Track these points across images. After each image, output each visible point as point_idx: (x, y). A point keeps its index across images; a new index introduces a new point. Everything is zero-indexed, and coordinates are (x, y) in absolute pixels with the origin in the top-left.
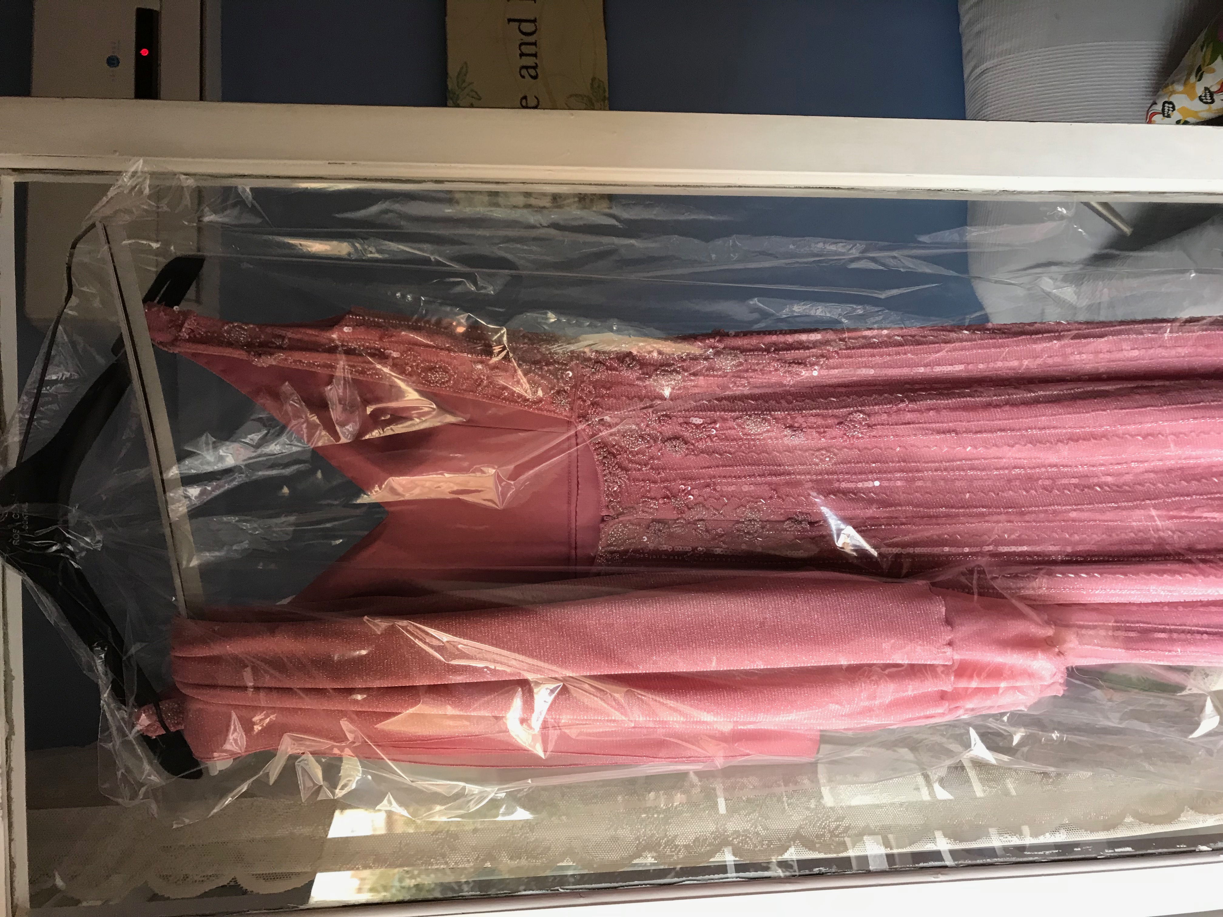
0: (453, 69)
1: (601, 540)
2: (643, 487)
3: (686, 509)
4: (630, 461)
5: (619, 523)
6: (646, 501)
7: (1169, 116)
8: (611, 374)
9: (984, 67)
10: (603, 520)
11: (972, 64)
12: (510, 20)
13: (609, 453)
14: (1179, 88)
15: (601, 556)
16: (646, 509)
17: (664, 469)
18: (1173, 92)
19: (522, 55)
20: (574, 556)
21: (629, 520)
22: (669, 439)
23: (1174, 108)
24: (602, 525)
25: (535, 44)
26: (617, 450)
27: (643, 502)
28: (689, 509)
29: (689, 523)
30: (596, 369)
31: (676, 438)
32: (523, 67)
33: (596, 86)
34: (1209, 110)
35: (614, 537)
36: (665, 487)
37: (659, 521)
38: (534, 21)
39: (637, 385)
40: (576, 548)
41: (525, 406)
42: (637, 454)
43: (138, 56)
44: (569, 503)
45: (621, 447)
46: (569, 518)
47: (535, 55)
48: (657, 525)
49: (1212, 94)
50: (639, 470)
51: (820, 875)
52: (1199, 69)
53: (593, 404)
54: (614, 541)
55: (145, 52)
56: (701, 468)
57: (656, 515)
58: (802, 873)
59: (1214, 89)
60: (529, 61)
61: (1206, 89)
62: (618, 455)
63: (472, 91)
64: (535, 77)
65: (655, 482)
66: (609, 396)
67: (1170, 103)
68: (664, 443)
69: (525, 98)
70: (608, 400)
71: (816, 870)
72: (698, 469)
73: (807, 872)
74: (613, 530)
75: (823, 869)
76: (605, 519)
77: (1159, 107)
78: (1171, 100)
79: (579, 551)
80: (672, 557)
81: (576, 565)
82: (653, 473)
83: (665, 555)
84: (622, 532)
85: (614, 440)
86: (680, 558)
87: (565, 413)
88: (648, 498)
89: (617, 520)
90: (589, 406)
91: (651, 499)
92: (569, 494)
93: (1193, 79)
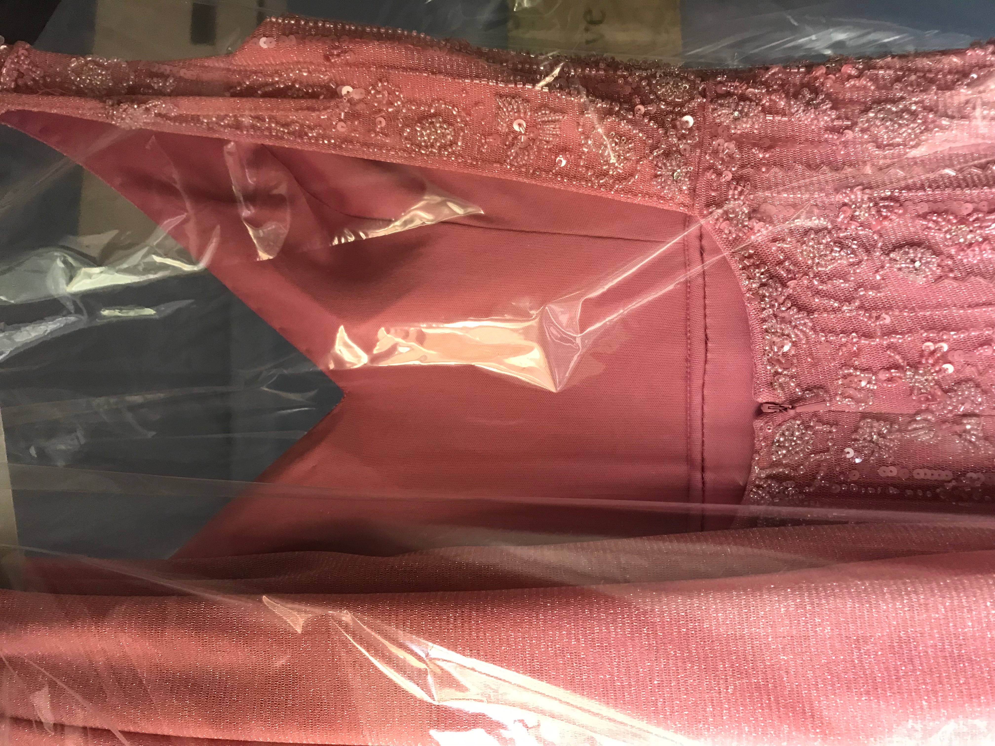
1: (757, 452)
2: (845, 345)
3: (939, 393)
4: (818, 293)
5: (794, 418)
6: (850, 375)
8: (772, 122)
10: (759, 412)
13: (771, 277)
15: (758, 487)
16: (851, 392)
17: (888, 308)
20: (700, 485)
21: (815, 414)
22: (898, 247)
24: (759, 423)
26: (788, 271)
27: (845, 377)
28: (946, 391)
29: (944, 422)
30: (741, 112)
31: (914, 244)
35: (784, 447)
36: (890, 347)
37: (878, 417)
39: (826, 141)
40: (703, 470)
41: (600, 186)
42: (830, 279)
44: (688, 378)
45: (795, 264)
46: (688, 408)
48: (876, 424)
50: (834, 310)
53: (738, 179)
54: (785, 456)
56: (970, 306)
57: (871, 406)
62: (791, 279)
65: (869, 335)
66: (769, 164)
68: (888, 255)
70: (768, 171)
72: (962, 307)
74: (783, 434)
76: (765, 409)
79: (709, 476)
80: (909, 492)
81: (703, 502)
82: (863, 316)
83: (894, 486)
84: (800, 438)
85: (782, 250)
86: (929, 494)
87: (679, 198)
88: (856, 369)
89: (792, 412)
90: (729, 183)
91: (863, 370)
92: (687, 360)
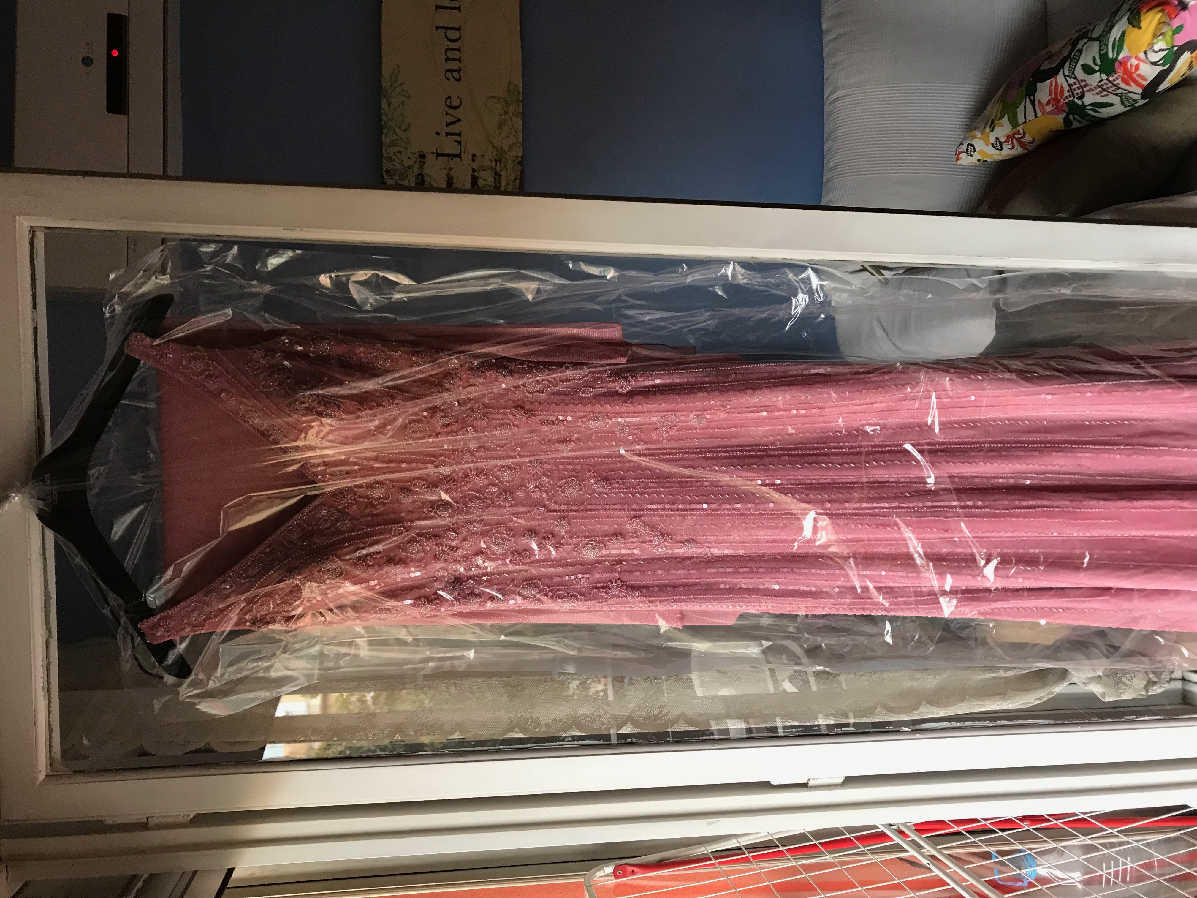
0: (387, 70)
7: (971, 156)
9: (835, 96)
11: (829, 89)
12: (437, 28)
14: (978, 134)
18: (974, 137)
19: (448, 59)
23: (974, 149)
25: (458, 50)
32: (447, 71)
33: (511, 88)
34: (1000, 154)
38: (459, 29)
43: (109, 55)
47: (459, 60)
49: (1001, 144)
51: (633, 744)
52: (993, 122)
55: (115, 53)
58: (620, 742)
59: (1003, 140)
60: (454, 65)
61: (997, 139)
63: (403, 89)
64: (458, 80)
67: (972, 145)
69: (449, 98)
71: (629, 740)
73: (623, 741)
75: (634, 740)
77: (964, 148)
78: (973, 143)
93: (988, 129)
